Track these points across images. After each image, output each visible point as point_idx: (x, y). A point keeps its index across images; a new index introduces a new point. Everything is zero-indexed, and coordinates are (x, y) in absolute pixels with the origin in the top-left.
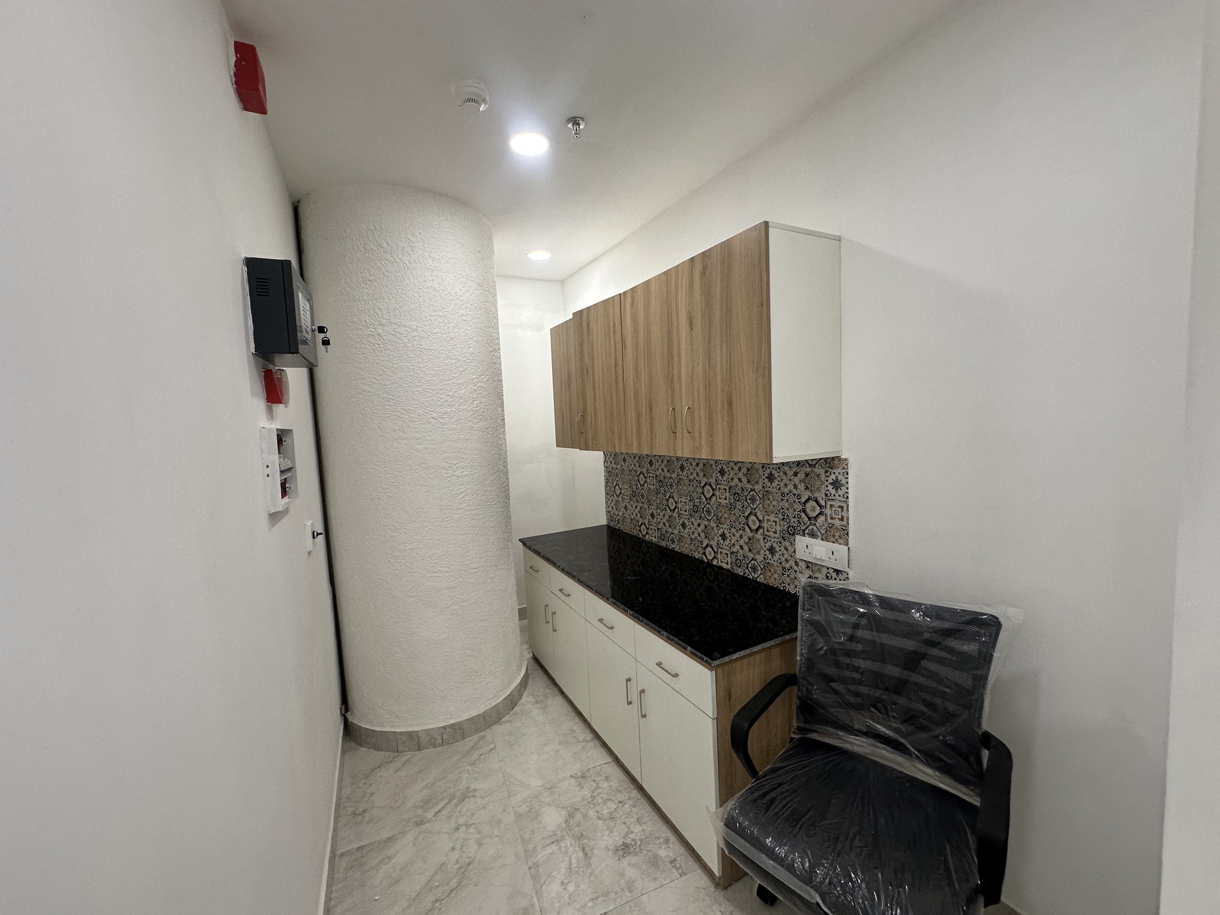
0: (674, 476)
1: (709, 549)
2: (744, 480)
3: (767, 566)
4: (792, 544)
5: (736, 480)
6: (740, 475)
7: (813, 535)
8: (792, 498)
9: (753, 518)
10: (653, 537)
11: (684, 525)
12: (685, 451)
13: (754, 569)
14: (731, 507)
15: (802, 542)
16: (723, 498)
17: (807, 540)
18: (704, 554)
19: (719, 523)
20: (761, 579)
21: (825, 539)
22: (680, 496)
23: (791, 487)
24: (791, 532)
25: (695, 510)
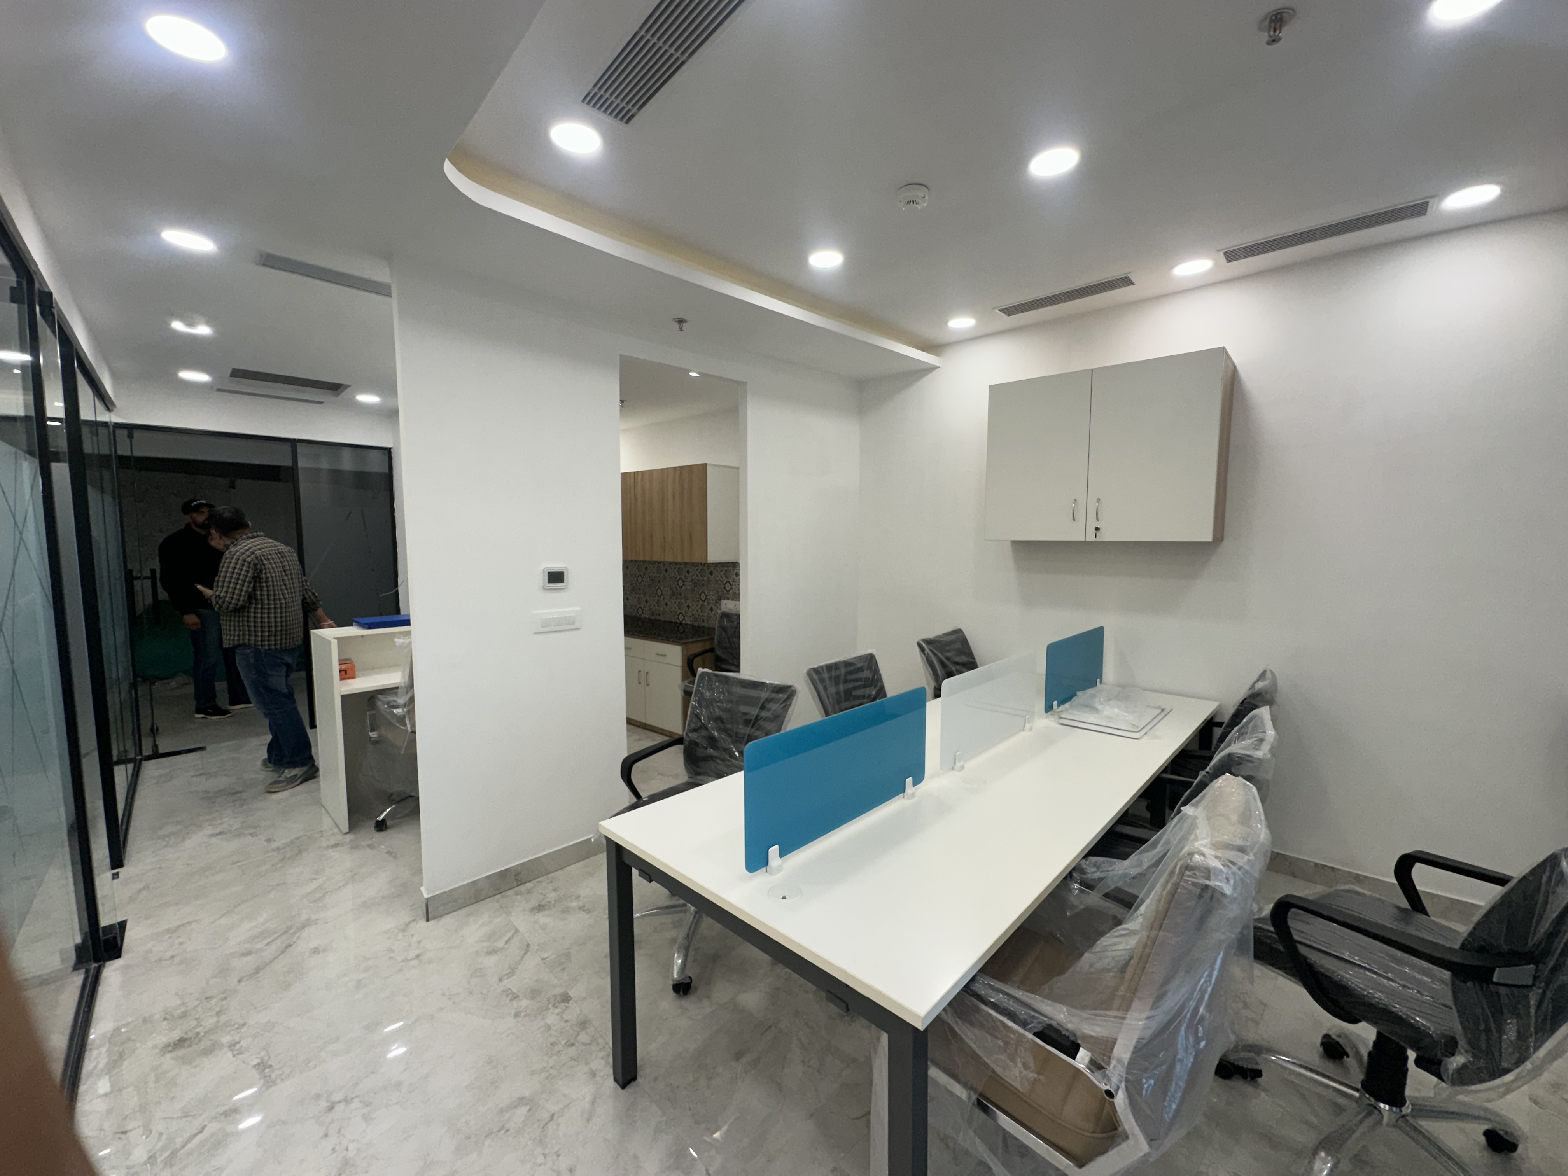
0: (661, 576)
1: (681, 615)
2: (699, 575)
3: (709, 617)
4: (720, 604)
5: (695, 576)
6: (697, 573)
7: (728, 599)
8: (720, 582)
9: (703, 594)
10: (647, 615)
11: (666, 604)
12: (669, 559)
13: (703, 621)
14: (693, 590)
15: (724, 602)
16: (689, 585)
17: (726, 601)
18: (678, 619)
19: (686, 599)
20: (706, 625)
21: (733, 600)
22: (665, 587)
23: (720, 577)
24: (720, 599)
25: (673, 594)
